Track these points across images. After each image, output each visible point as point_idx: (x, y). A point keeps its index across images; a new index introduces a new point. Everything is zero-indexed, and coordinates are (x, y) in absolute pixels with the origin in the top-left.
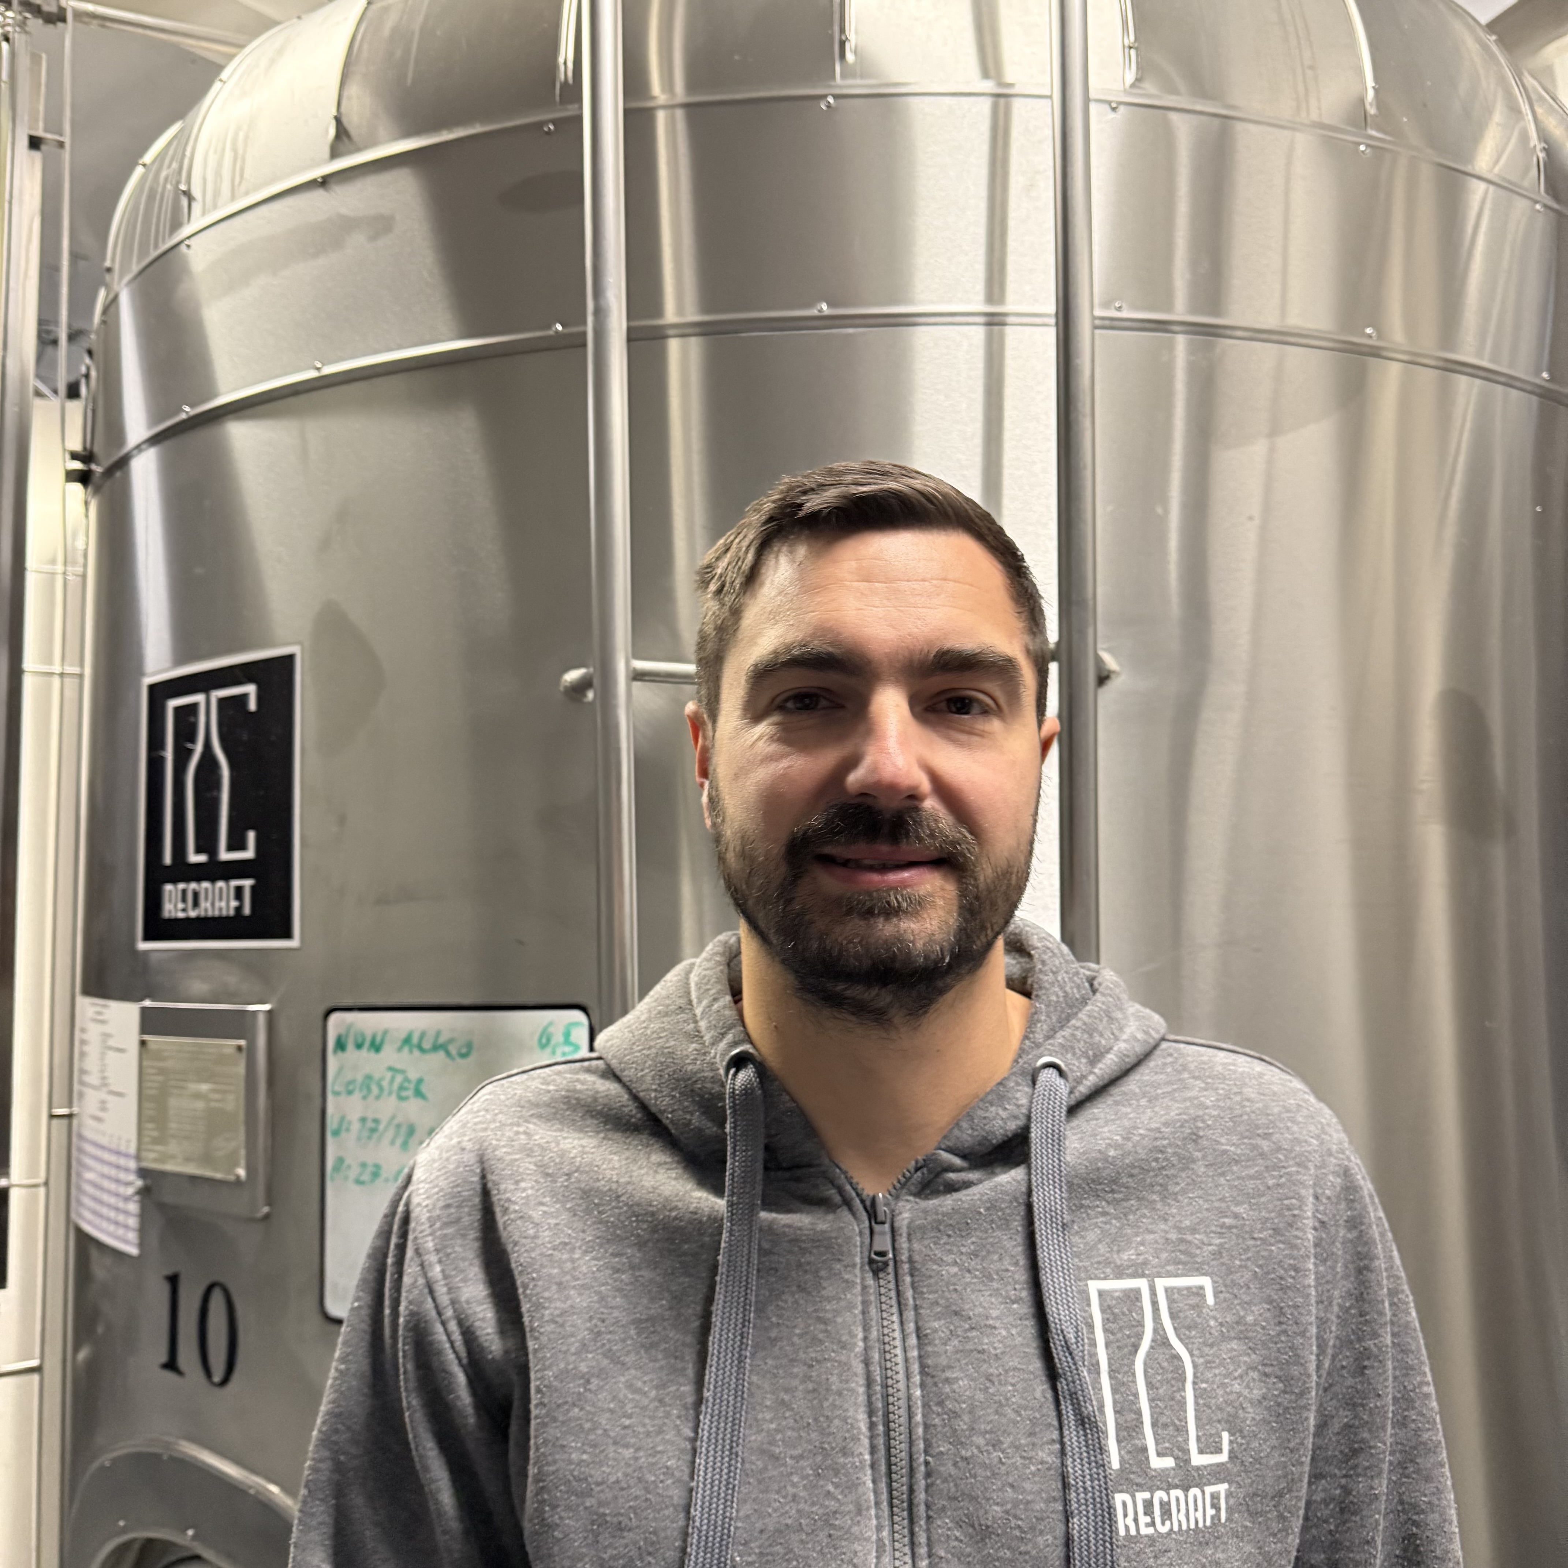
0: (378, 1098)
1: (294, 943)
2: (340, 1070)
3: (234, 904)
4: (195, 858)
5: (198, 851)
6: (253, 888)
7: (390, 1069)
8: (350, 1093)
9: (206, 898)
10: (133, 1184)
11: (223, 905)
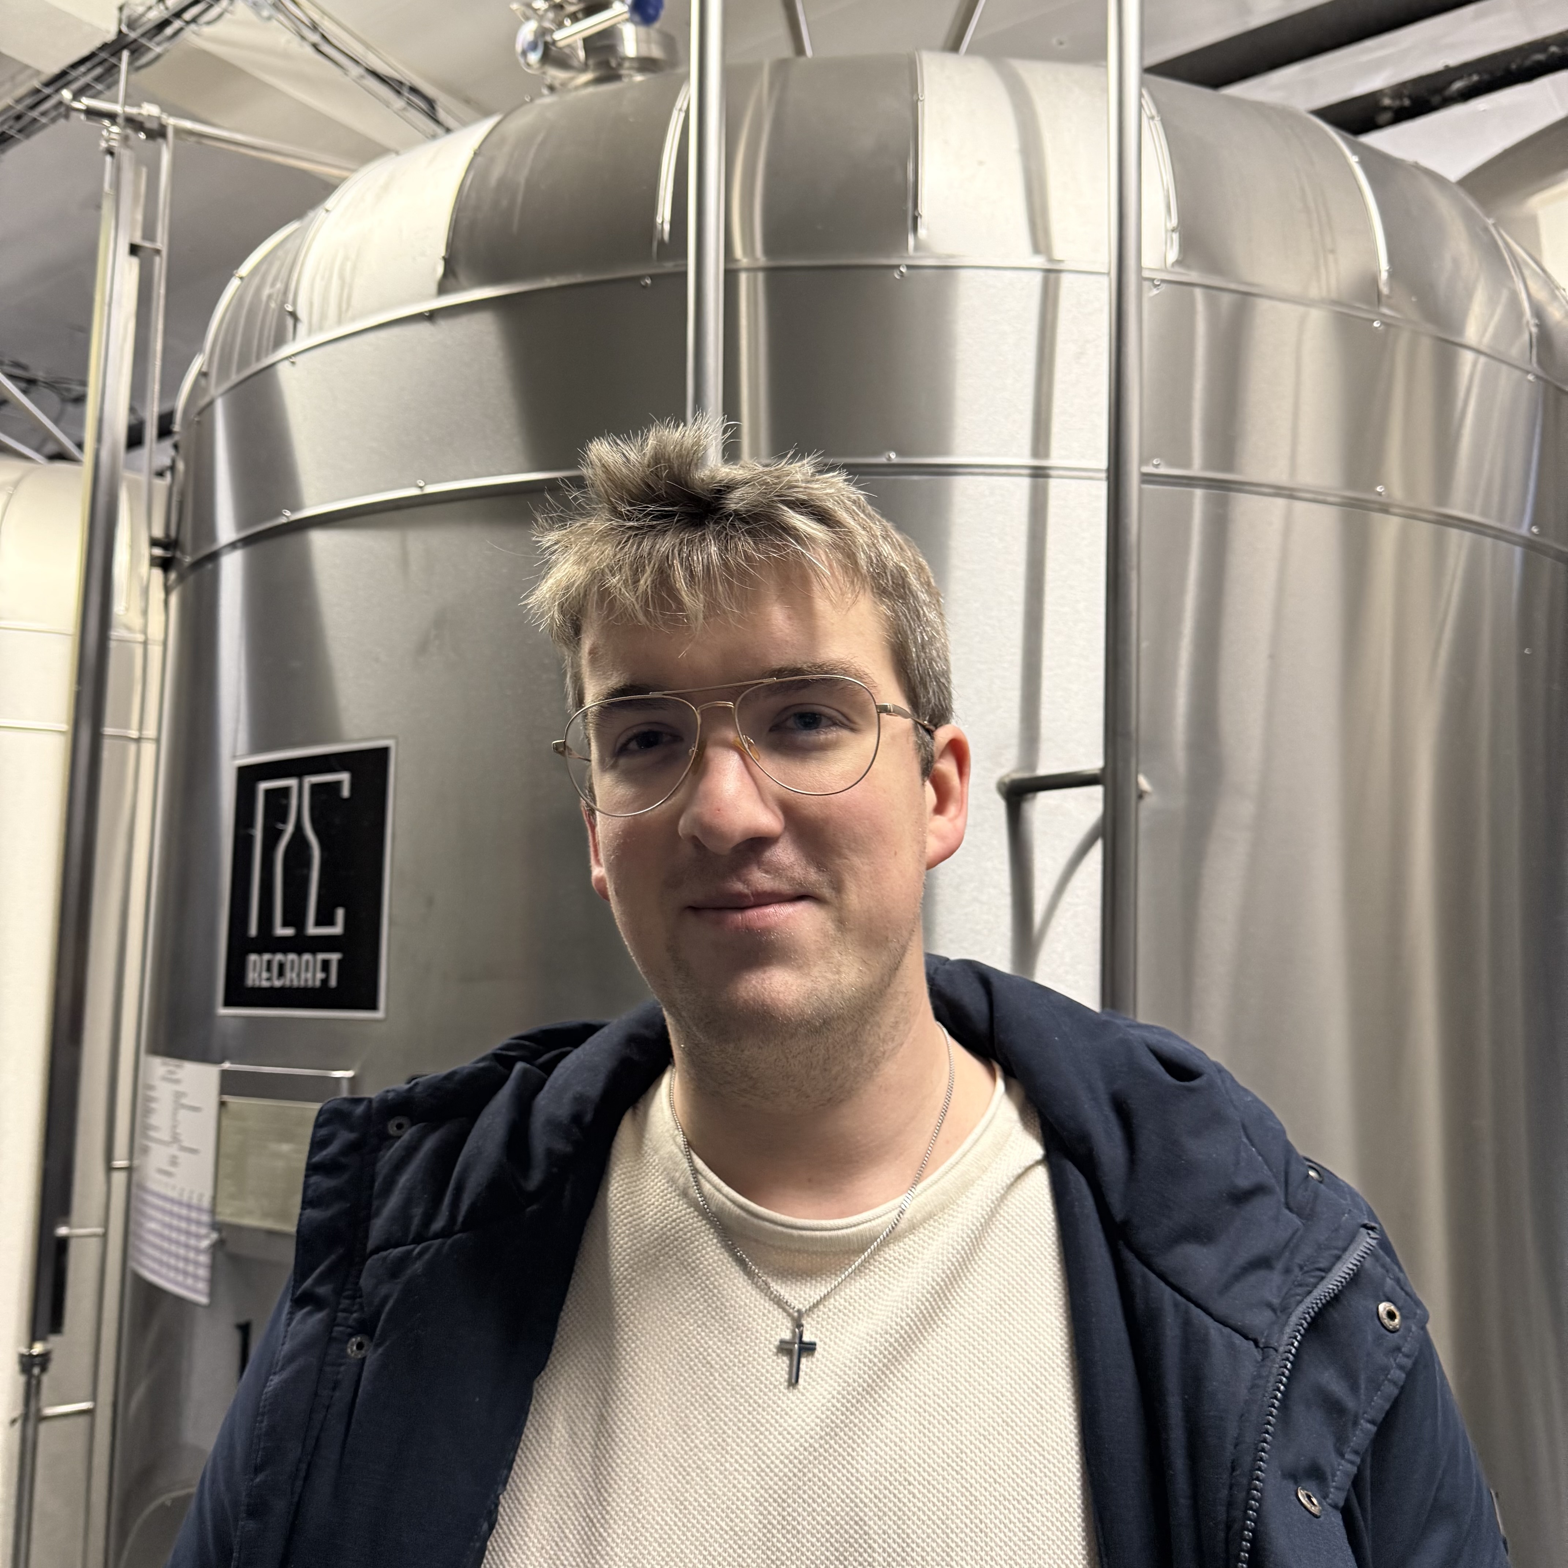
1: (379, 1014)
3: (320, 975)
4: (281, 931)
5: (285, 924)
6: (340, 962)
9: (292, 969)
10: (206, 1236)
11: (310, 975)
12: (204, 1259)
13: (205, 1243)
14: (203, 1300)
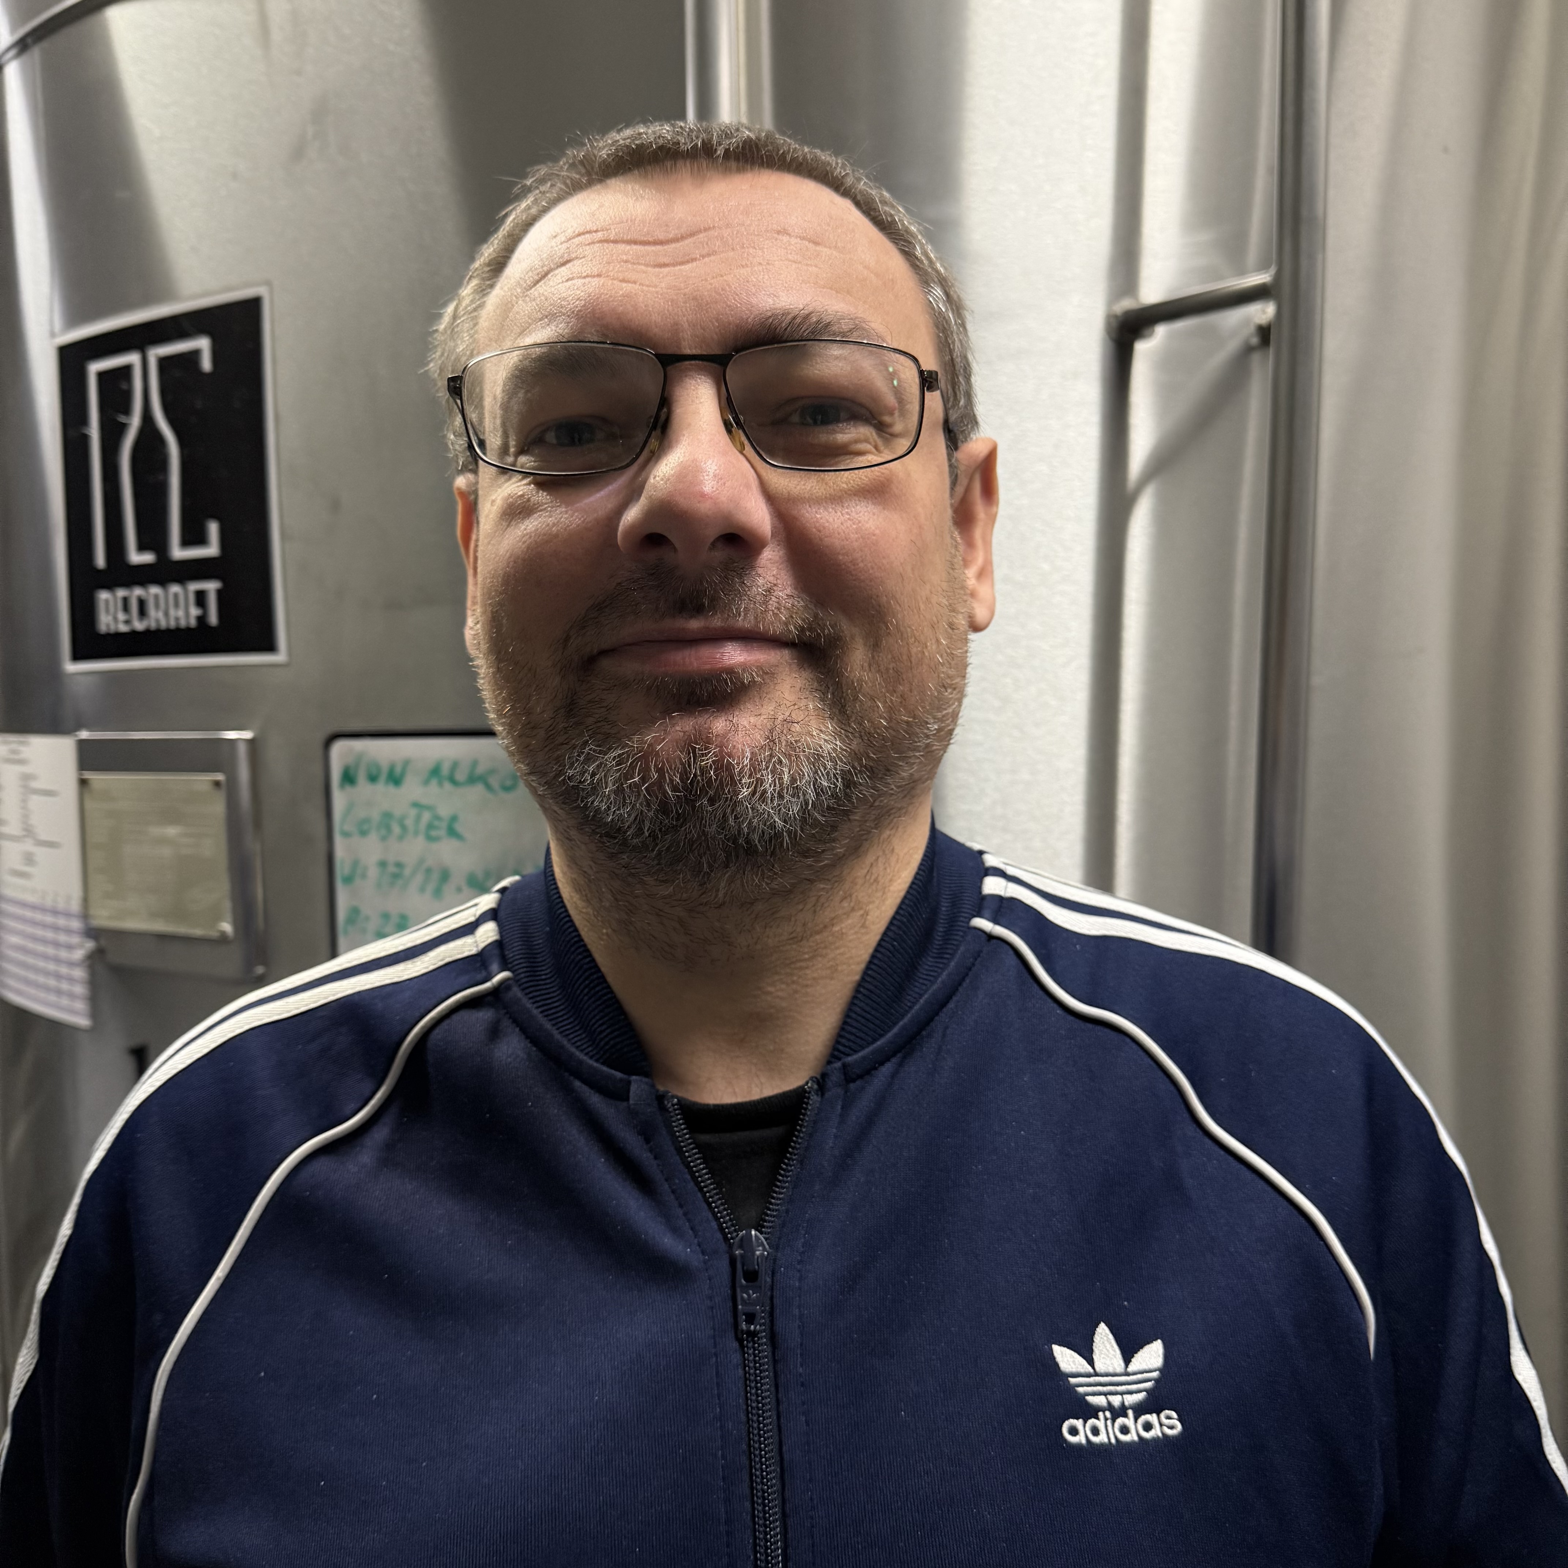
0: (401, 838)
1: (280, 657)
2: (350, 808)
3: (195, 612)
4: (137, 558)
5: (142, 547)
6: (220, 593)
7: (416, 805)
8: (363, 833)
9: (157, 606)
10: (81, 946)
11: (181, 613)
12: (79, 973)
13: (79, 954)
14: (83, 1021)
